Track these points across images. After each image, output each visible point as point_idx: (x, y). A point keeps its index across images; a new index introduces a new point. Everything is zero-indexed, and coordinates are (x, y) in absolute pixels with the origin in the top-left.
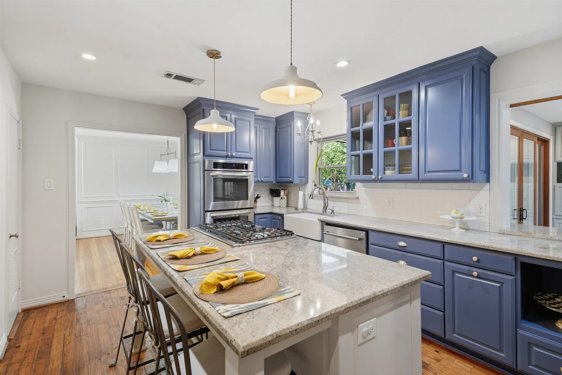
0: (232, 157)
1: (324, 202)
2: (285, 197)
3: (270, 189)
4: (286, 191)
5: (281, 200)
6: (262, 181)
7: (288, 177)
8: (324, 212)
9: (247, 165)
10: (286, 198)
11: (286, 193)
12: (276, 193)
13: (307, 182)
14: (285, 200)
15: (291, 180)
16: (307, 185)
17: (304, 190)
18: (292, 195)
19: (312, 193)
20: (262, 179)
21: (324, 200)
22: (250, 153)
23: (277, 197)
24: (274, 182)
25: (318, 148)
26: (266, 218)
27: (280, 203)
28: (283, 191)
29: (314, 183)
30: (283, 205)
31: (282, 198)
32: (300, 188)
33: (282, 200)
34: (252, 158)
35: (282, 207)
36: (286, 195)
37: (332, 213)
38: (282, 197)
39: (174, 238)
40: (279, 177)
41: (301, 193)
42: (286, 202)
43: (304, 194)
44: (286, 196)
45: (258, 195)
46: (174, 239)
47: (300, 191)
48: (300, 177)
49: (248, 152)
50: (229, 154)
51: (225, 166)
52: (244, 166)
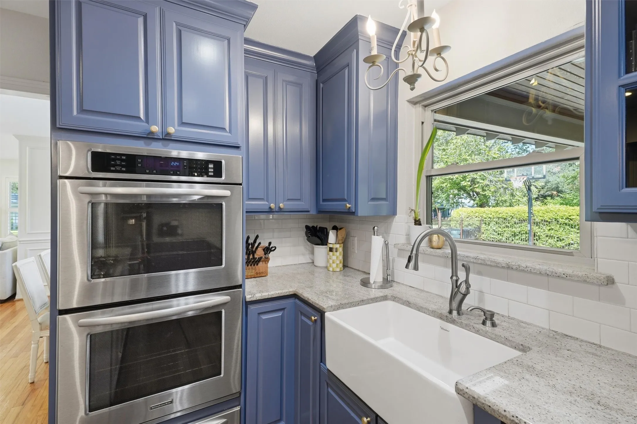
0: (167, 138)
1: (454, 278)
2: (338, 246)
3: (307, 227)
4: (342, 233)
5: (328, 254)
6: (280, 210)
7: (344, 200)
8: (455, 313)
9: (218, 165)
10: (340, 250)
11: (340, 237)
12: (319, 237)
13: (393, 212)
14: (338, 254)
15: (349, 208)
16: (394, 221)
17: (385, 234)
18: (355, 243)
19: (414, 252)
20: (281, 205)
21: (454, 273)
22: (230, 132)
23: (322, 244)
24: (313, 212)
25: (423, 123)
26: (283, 309)
27: (328, 261)
28: (335, 231)
29: (413, 214)
30: (334, 265)
31: (331, 250)
32: (376, 228)
33: (331, 253)
34: (238, 147)
35: (331, 269)
36: (341, 242)
37: (488, 323)
38: (331, 246)
40: (324, 200)
41: (377, 242)
42: (341, 258)
43: (386, 245)
44: (342, 245)
45: (270, 243)
47: (376, 237)
48: (373, 199)
49: (223, 129)
50: (155, 128)
51: (139, 165)
52: (211, 172)
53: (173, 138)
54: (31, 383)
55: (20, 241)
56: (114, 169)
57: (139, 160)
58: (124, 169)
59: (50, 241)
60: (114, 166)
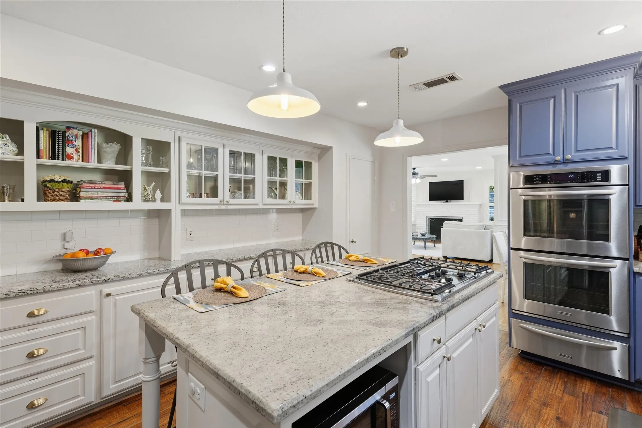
0: (567, 162)
9: (605, 173)
22: (617, 148)
34: (625, 158)
39: (362, 260)
46: (362, 262)
49: (611, 148)
50: (558, 158)
51: (549, 179)
52: (599, 176)
53: (570, 161)
54: (502, 302)
55: (495, 225)
56: (535, 182)
57: (549, 177)
58: (540, 182)
59: (507, 226)
60: (535, 181)
